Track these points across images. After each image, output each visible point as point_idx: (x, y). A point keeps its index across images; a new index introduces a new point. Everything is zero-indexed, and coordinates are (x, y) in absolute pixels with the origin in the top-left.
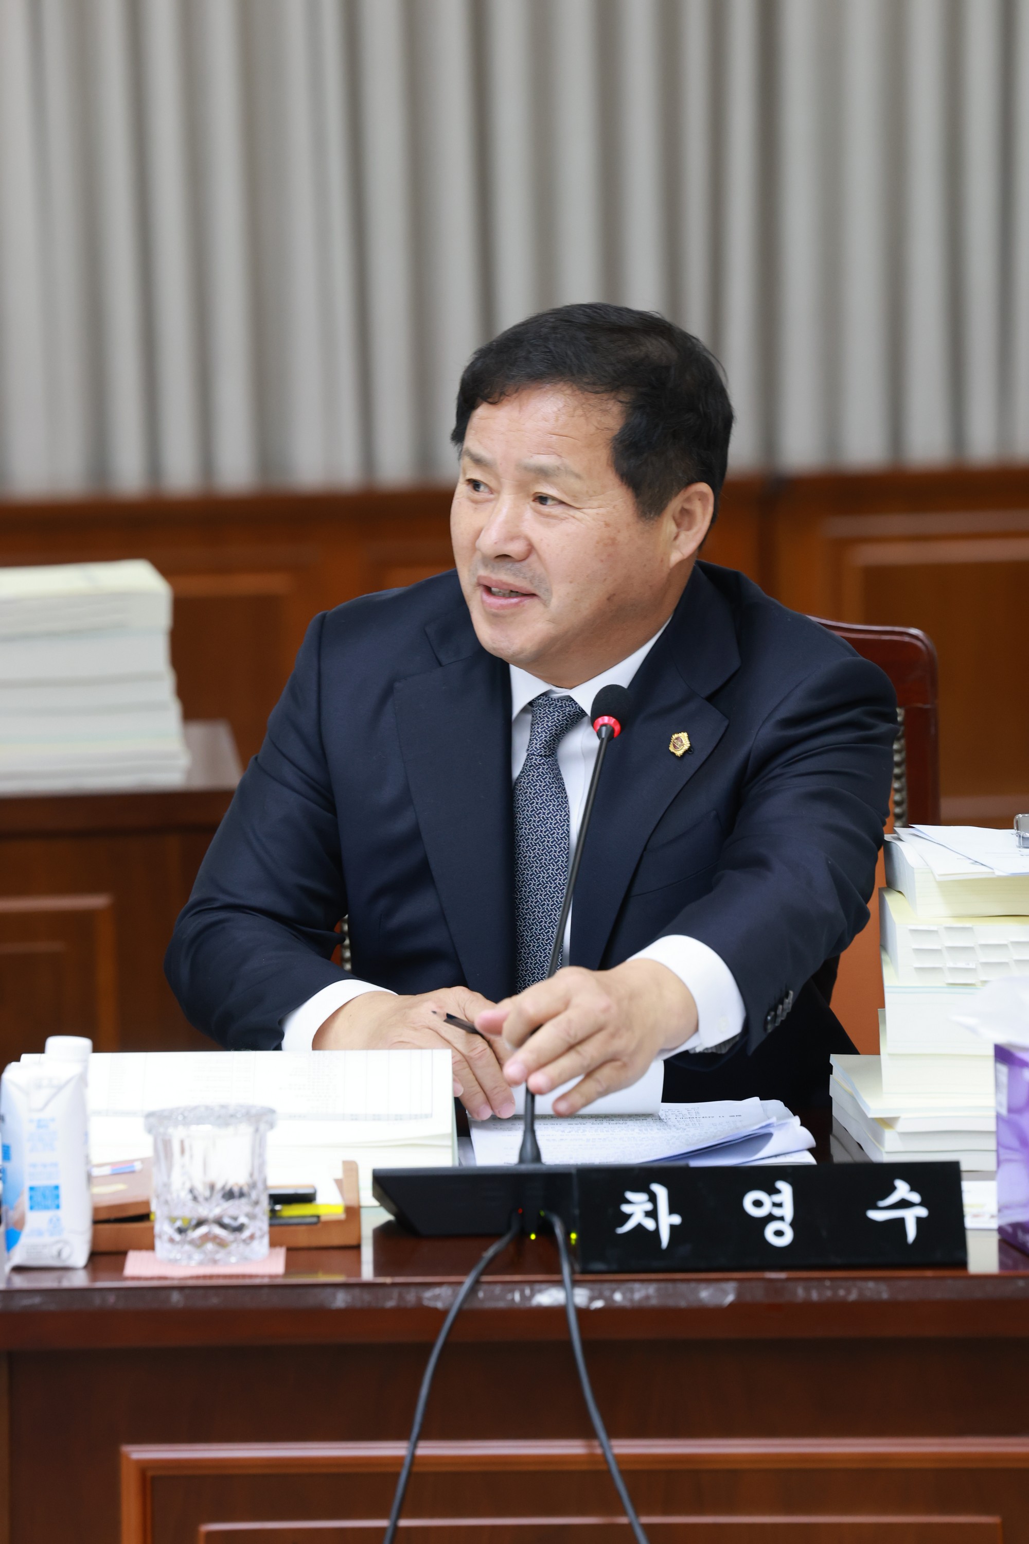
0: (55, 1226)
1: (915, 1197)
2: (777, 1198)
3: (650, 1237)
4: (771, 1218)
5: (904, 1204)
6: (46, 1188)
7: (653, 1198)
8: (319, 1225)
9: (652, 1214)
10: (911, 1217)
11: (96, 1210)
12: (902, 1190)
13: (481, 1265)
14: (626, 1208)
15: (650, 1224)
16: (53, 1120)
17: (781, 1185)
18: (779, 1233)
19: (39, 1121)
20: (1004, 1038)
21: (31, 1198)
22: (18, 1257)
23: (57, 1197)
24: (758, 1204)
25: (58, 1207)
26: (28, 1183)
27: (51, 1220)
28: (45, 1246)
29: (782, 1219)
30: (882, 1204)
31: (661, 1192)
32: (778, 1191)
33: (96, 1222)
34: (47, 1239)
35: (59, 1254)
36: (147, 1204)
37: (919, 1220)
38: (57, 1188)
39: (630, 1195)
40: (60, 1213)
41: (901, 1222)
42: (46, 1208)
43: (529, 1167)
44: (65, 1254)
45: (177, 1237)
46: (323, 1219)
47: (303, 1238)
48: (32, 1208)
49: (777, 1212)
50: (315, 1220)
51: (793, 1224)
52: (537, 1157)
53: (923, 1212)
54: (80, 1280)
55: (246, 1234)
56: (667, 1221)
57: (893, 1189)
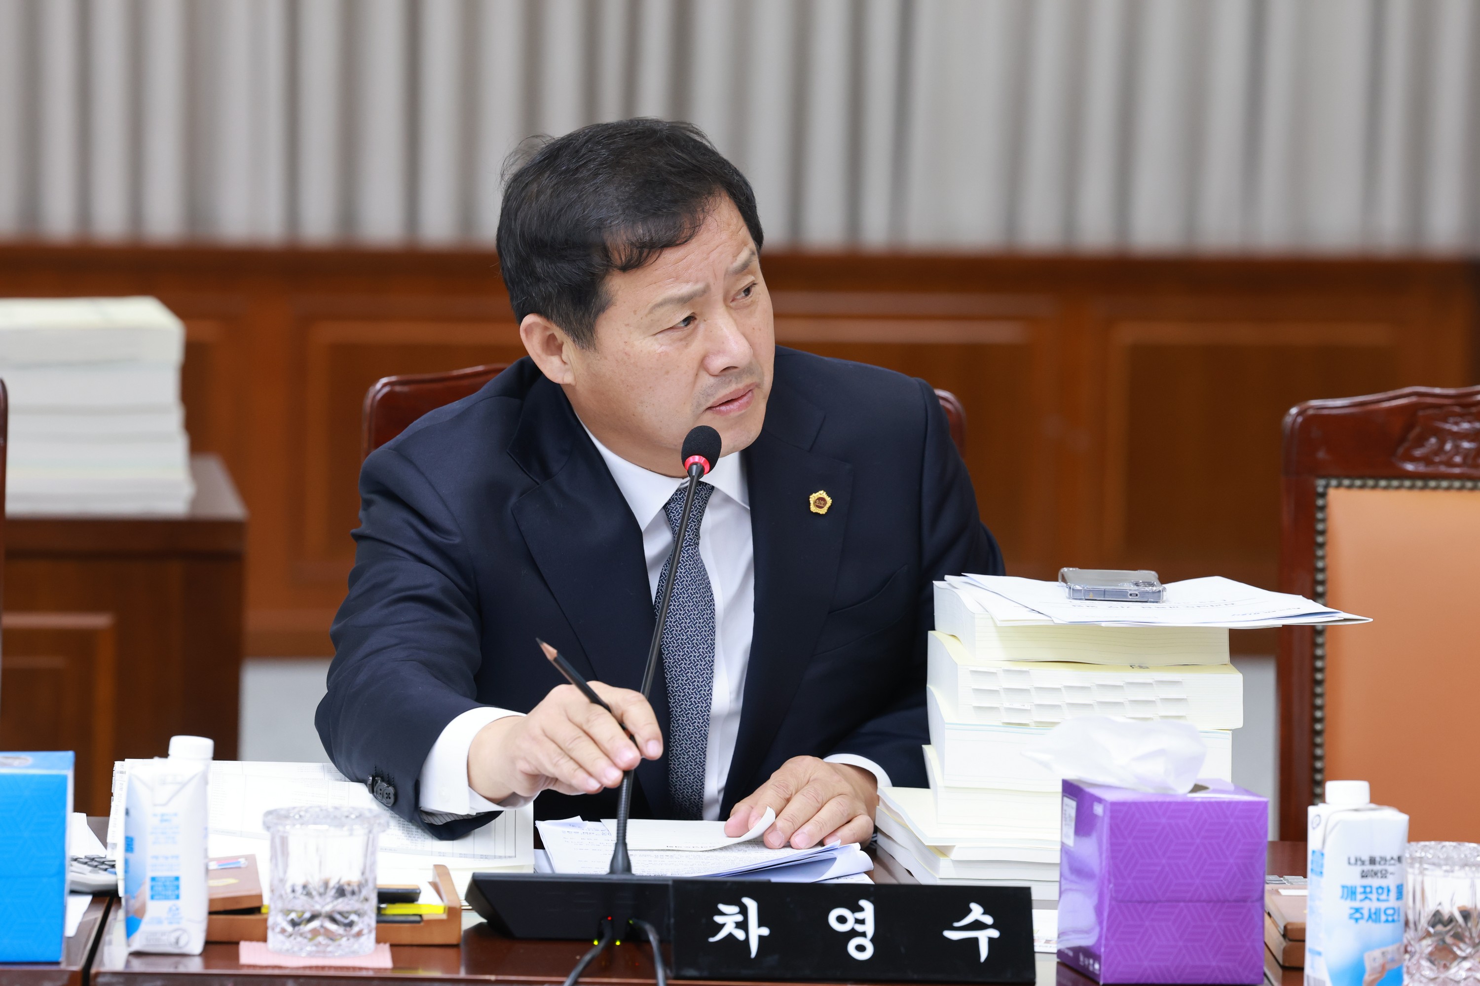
0: (174, 914)
1: (988, 920)
2: (859, 916)
3: (739, 947)
4: (853, 933)
5: (978, 925)
6: (166, 878)
7: (744, 911)
8: (422, 924)
9: (743, 925)
10: (984, 937)
11: (212, 902)
12: (977, 912)
13: (580, 967)
14: (718, 919)
15: (740, 935)
16: (176, 815)
17: (863, 903)
18: (861, 948)
19: (163, 815)
20: (1072, 775)
21: (152, 888)
22: (139, 943)
23: (178, 887)
24: (842, 920)
25: (177, 897)
26: (150, 874)
27: (170, 910)
28: (163, 934)
29: (863, 935)
30: (956, 924)
31: (752, 905)
32: (861, 909)
33: (211, 913)
34: (166, 927)
35: (177, 942)
36: (260, 897)
37: (991, 940)
38: (177, 879)
39: (722, 907)
40: (178, 903)
41: (975, 941)
42: (167, 898)
43: (618, 877)
44: (182, 942)
45: (289, 929)
46: (425, 918)
47: (406, 935)
48: (152, 898)
49: (859, 928)
50: (418, 918)
51: (872, 940)
52: (628, 868)
53: (995, 934)
54: (195, 966)
55: (356, 929)
56: (756, 932)
57: (969, 911)
